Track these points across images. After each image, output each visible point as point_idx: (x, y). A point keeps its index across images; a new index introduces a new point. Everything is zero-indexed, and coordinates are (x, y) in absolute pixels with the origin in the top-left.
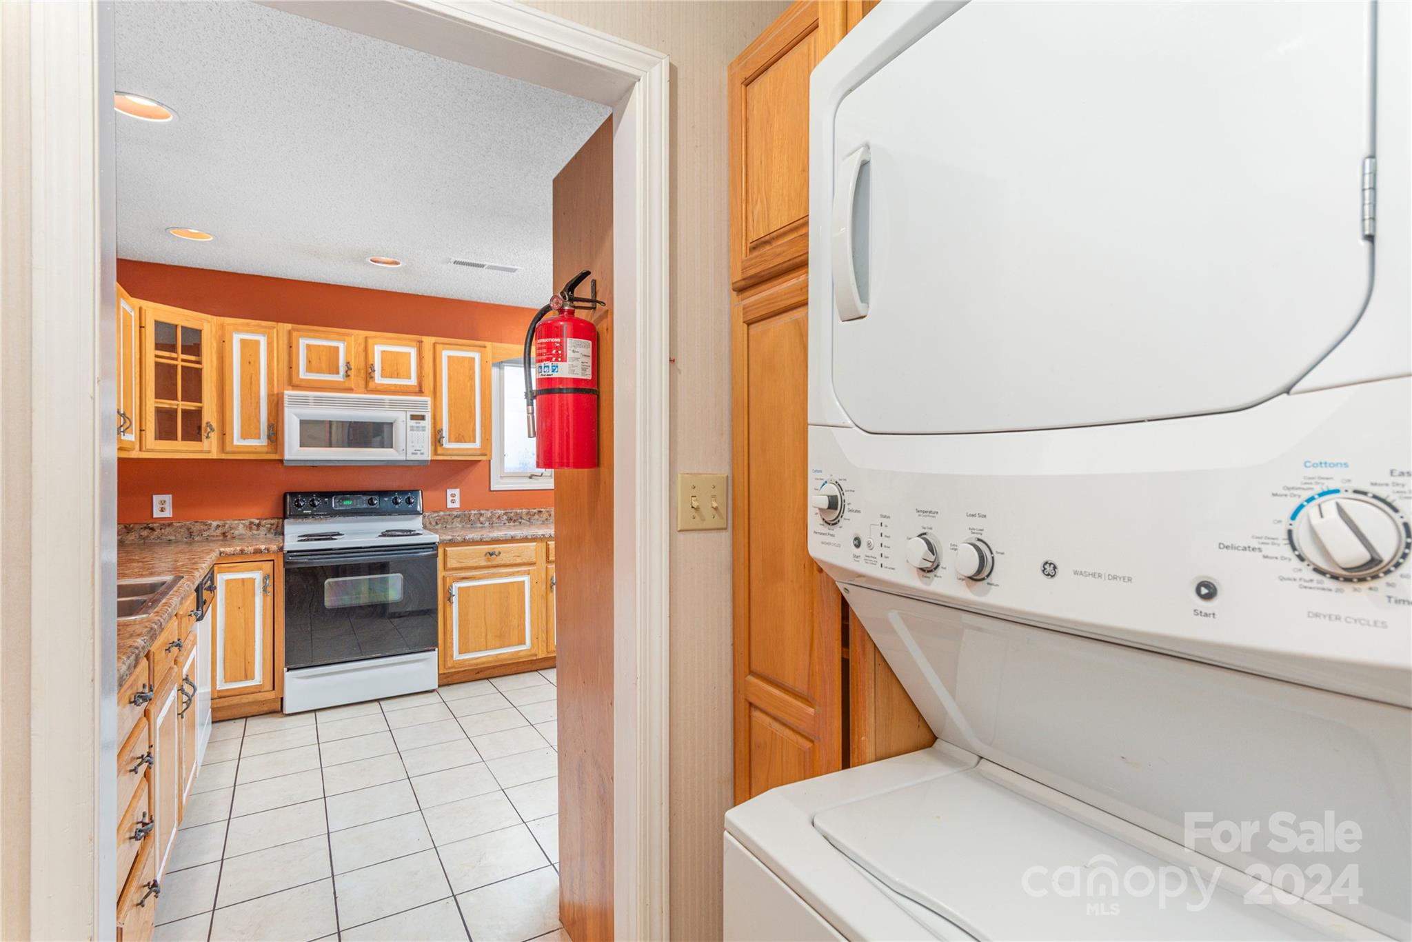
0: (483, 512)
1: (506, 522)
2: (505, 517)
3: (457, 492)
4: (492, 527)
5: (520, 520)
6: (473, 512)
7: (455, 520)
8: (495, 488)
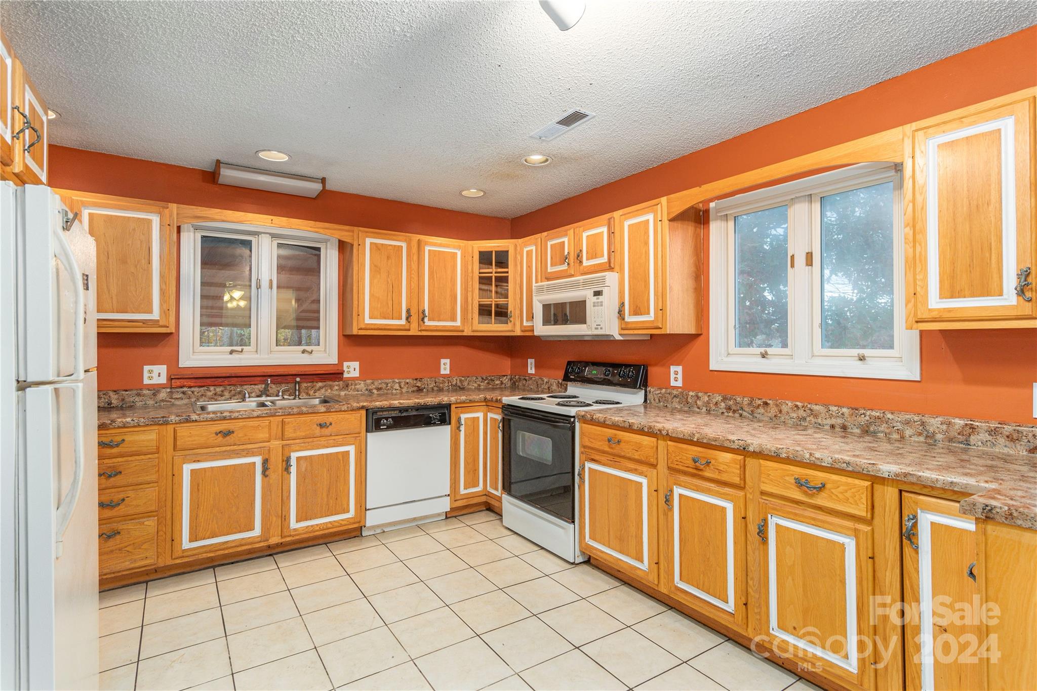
0: (700, 394)
1: (725, 411)
2: (723, 405)
3: (679, 369)
4: (709, 413)
5: (740, 411)
6: (691, 393)
7: (674, 399)
8: (713, 366)
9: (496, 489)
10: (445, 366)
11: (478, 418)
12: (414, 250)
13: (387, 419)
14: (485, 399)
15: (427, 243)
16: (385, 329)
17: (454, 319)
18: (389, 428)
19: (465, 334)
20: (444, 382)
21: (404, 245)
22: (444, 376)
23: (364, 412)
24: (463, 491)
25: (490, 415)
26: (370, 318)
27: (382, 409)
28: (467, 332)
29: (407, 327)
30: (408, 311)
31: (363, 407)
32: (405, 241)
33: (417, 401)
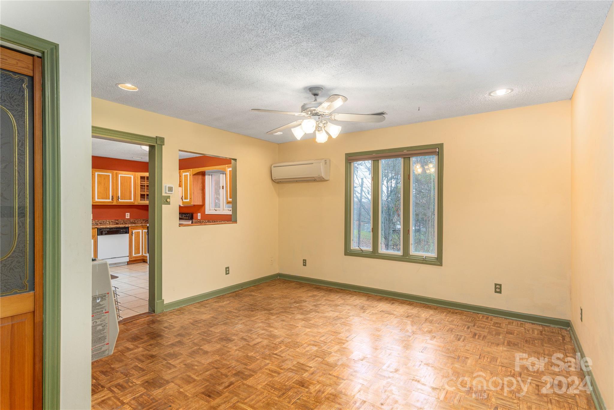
0: (204, 221)
3: (200, 214)
6: (202, 220)
7: (199, 222)
8: (206, 213)
9: (146, 254)
10: (128, 216)
11: (140, 232)
12: (115, 176)
13: (105, 231)
14: (142, 225)
15: (120, 174)
16: (103, 203)
17: (130, 199)
18: (106, 234)
19: (135, 204)
20: (127, 221)
21: (111, 174)
22: (127, 219)
23: (96, 229)
24: (134, 255)
25: (144, 231)
26: (98, 199)
27: (103, 228)
28: (136, 204)
29: (112, 202)
30: (112, 197)
31: (96, 228)
32: (111, 173)
33: (116, 226)
